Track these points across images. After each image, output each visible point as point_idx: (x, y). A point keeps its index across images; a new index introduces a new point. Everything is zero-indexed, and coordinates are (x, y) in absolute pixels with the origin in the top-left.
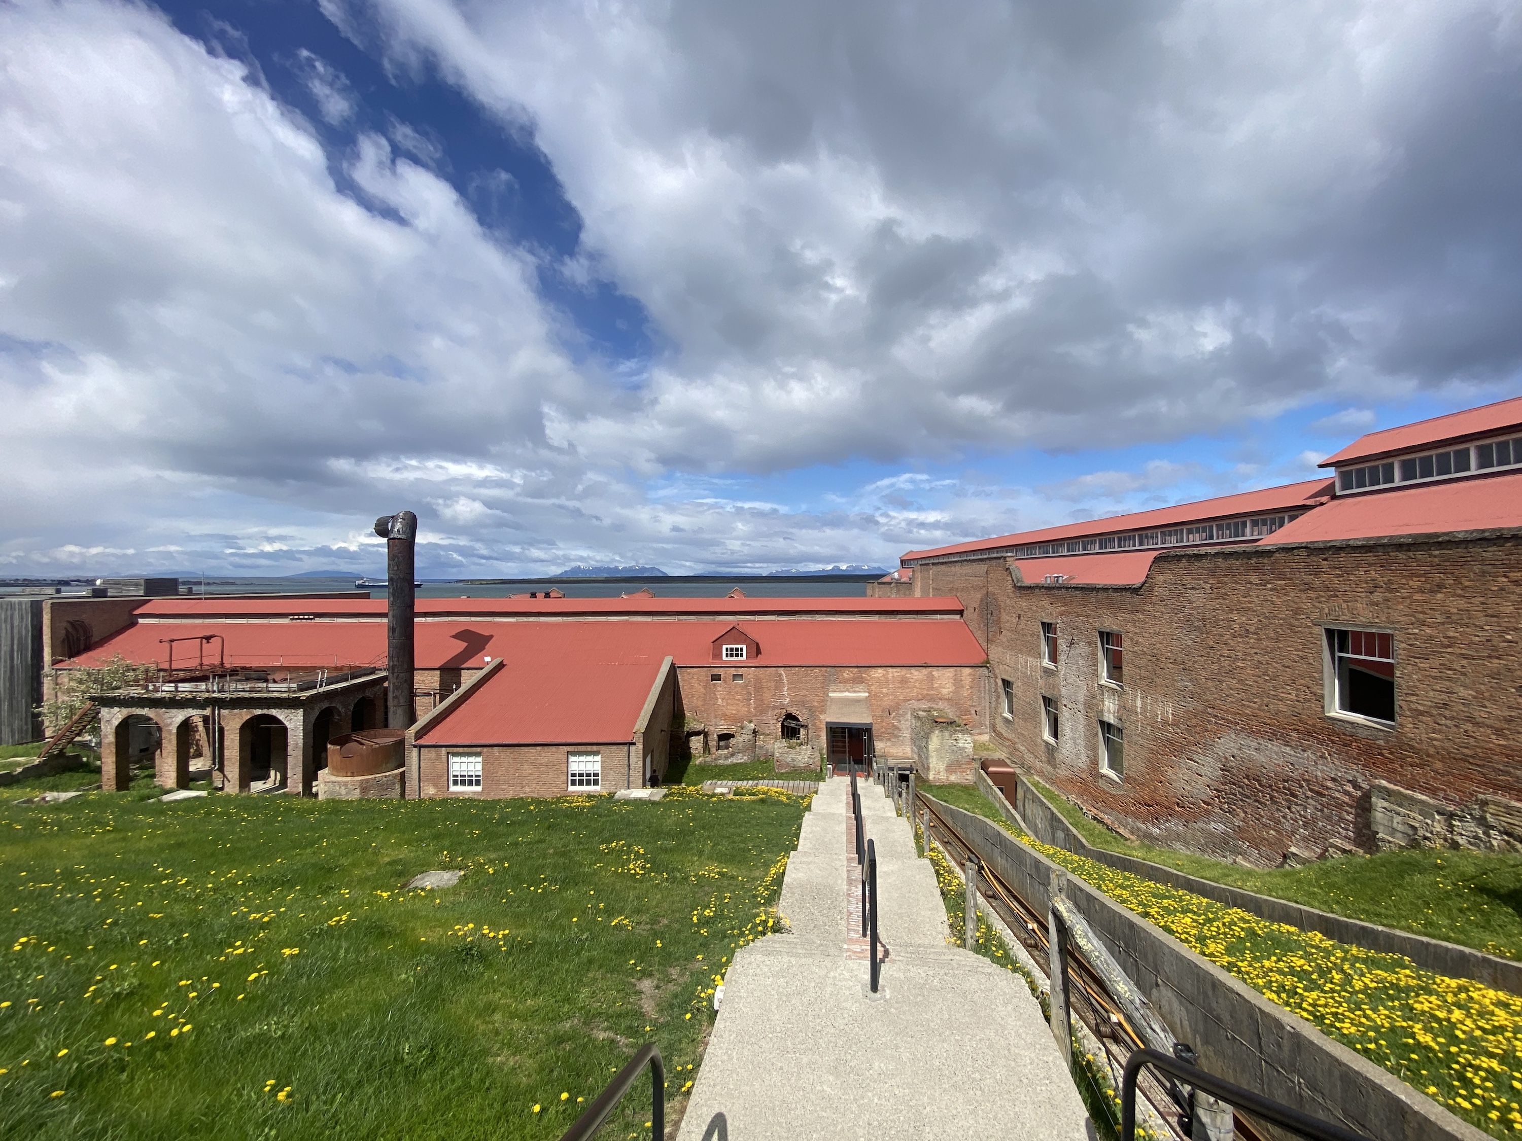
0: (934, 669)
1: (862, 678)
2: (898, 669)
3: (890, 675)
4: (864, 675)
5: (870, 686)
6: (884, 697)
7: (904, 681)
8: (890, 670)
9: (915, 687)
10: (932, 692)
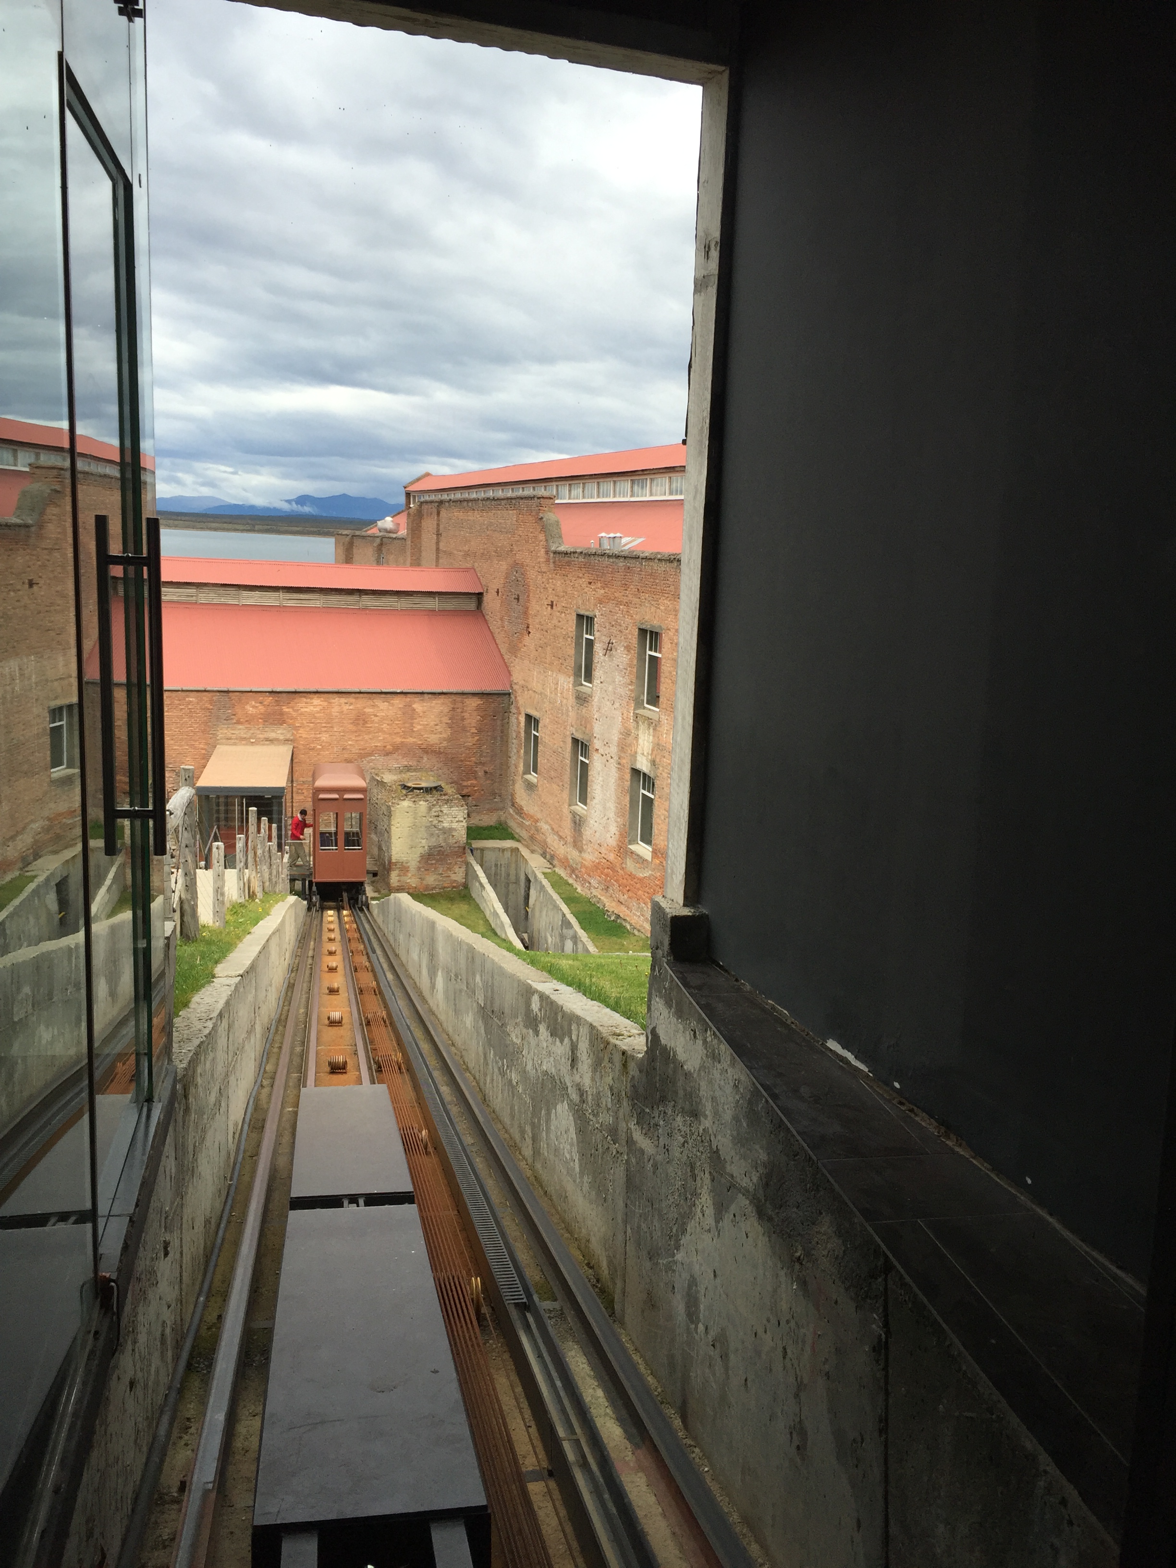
0: (417, 699)
1: (282, 714)
2: (351, 699)
3: (335, 710)
4: (285, 709)
5: (297, 728)
6: (323, 749)
7: (360, 720)
8: (336, 700)
9: (381, 730)
10: (411, 740)
